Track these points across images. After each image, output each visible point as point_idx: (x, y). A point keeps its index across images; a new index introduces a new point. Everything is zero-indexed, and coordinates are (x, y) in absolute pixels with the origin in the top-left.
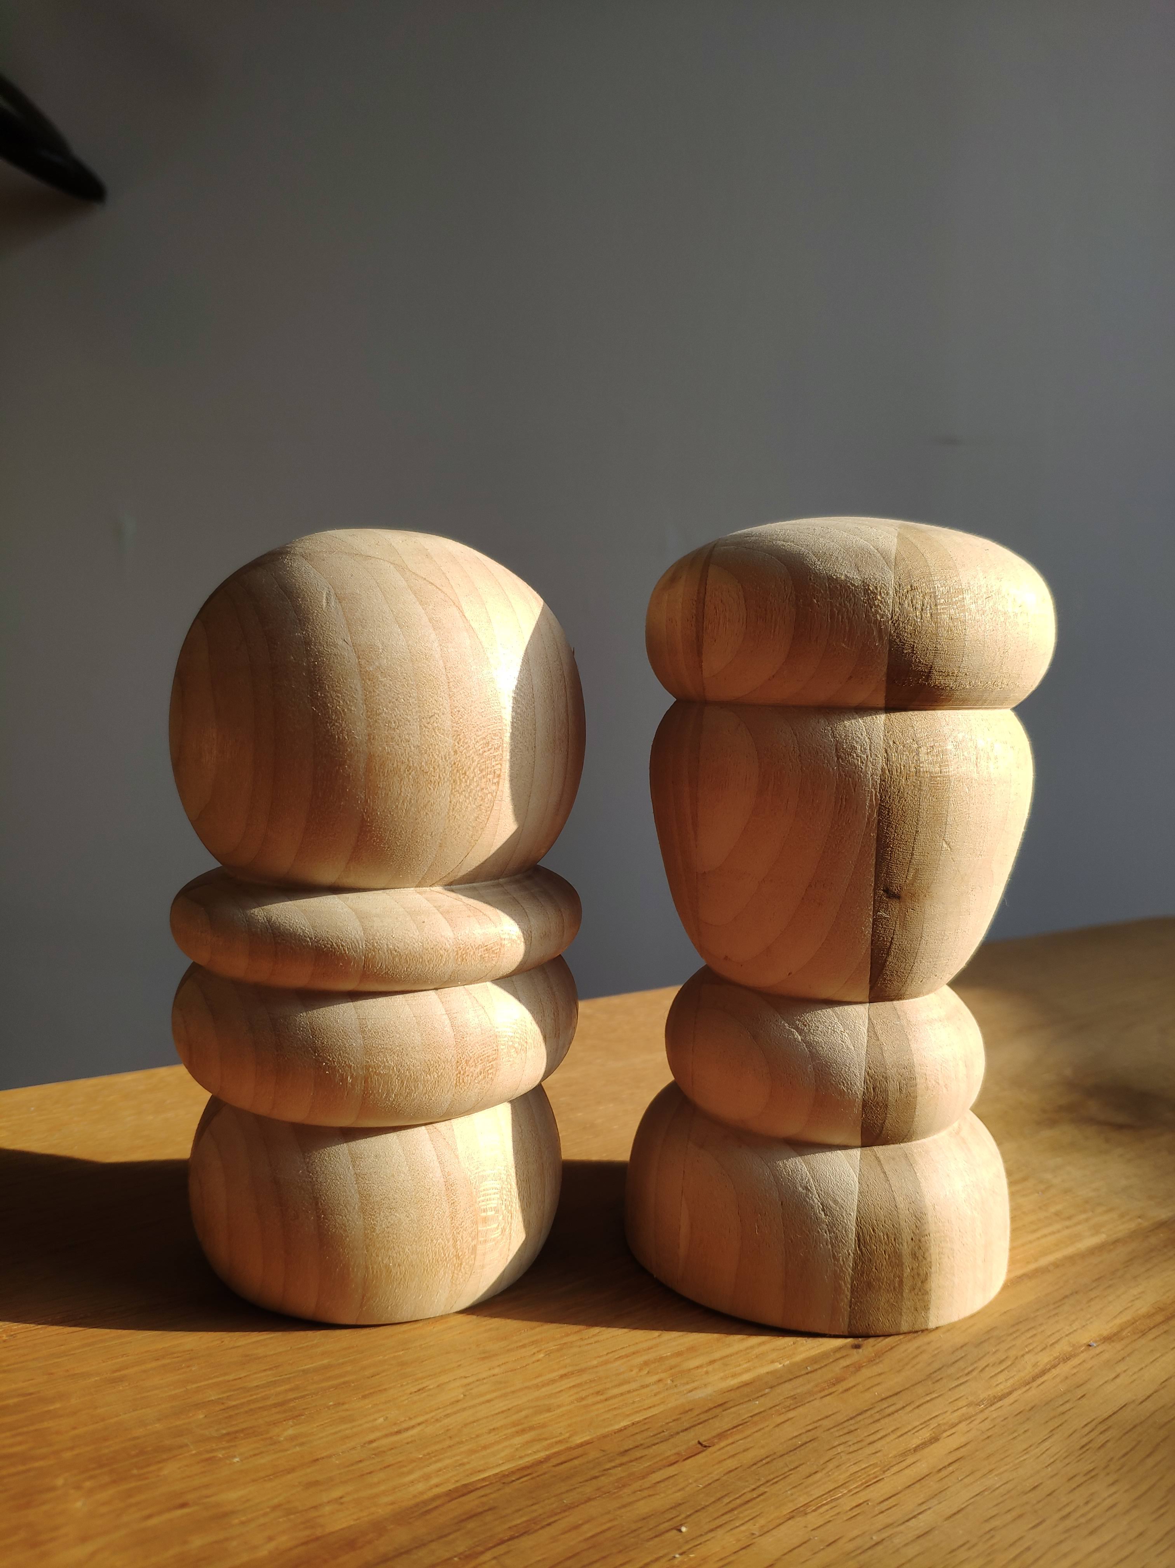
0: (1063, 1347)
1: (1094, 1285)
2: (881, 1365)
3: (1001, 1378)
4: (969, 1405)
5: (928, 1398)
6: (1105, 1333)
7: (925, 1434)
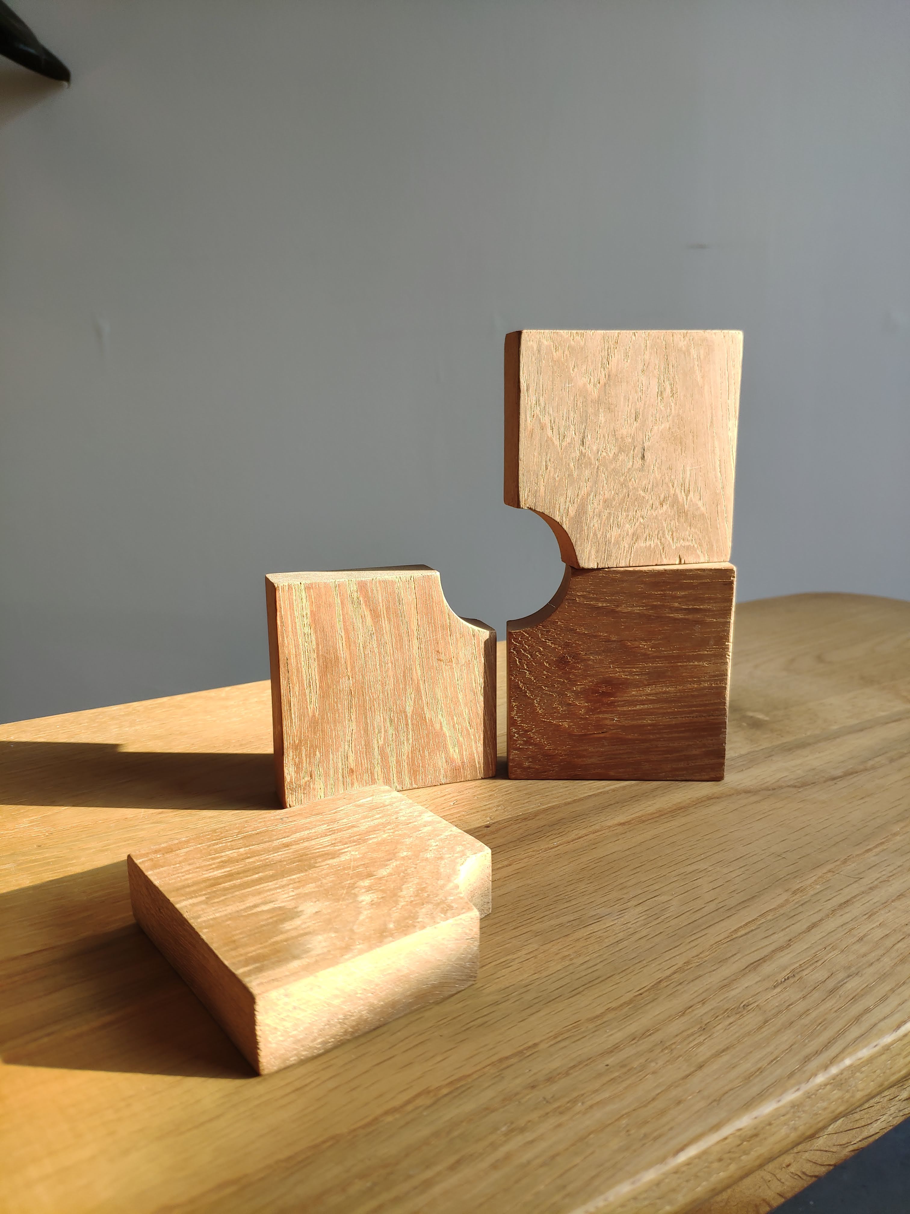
0: (597, 827)
1: (629, 800)
2: (496, 834)
3: (556, 840)
4: (533, 851)
5: (514, 848)
6: (623, 821)
7: (506, 863)
